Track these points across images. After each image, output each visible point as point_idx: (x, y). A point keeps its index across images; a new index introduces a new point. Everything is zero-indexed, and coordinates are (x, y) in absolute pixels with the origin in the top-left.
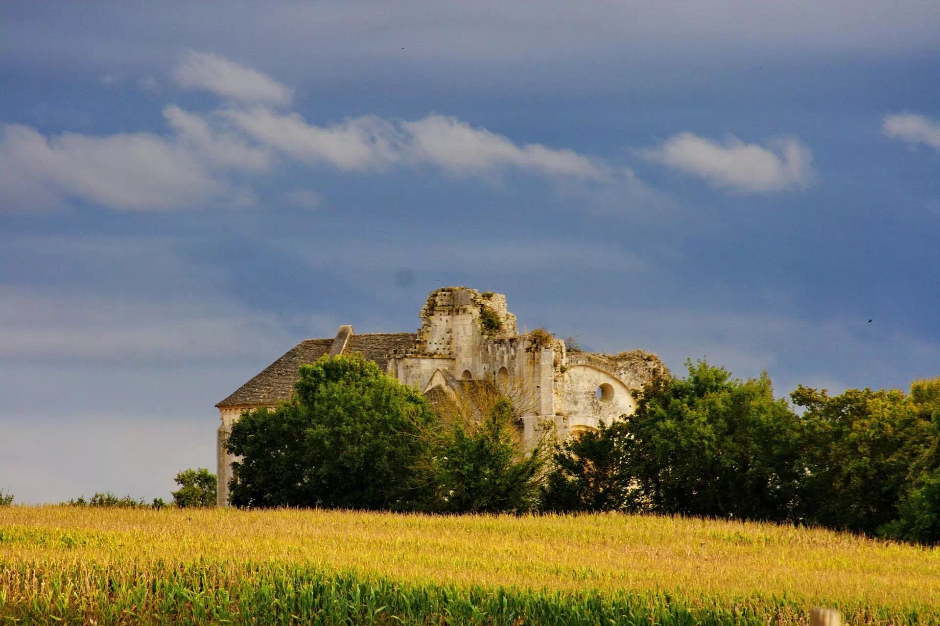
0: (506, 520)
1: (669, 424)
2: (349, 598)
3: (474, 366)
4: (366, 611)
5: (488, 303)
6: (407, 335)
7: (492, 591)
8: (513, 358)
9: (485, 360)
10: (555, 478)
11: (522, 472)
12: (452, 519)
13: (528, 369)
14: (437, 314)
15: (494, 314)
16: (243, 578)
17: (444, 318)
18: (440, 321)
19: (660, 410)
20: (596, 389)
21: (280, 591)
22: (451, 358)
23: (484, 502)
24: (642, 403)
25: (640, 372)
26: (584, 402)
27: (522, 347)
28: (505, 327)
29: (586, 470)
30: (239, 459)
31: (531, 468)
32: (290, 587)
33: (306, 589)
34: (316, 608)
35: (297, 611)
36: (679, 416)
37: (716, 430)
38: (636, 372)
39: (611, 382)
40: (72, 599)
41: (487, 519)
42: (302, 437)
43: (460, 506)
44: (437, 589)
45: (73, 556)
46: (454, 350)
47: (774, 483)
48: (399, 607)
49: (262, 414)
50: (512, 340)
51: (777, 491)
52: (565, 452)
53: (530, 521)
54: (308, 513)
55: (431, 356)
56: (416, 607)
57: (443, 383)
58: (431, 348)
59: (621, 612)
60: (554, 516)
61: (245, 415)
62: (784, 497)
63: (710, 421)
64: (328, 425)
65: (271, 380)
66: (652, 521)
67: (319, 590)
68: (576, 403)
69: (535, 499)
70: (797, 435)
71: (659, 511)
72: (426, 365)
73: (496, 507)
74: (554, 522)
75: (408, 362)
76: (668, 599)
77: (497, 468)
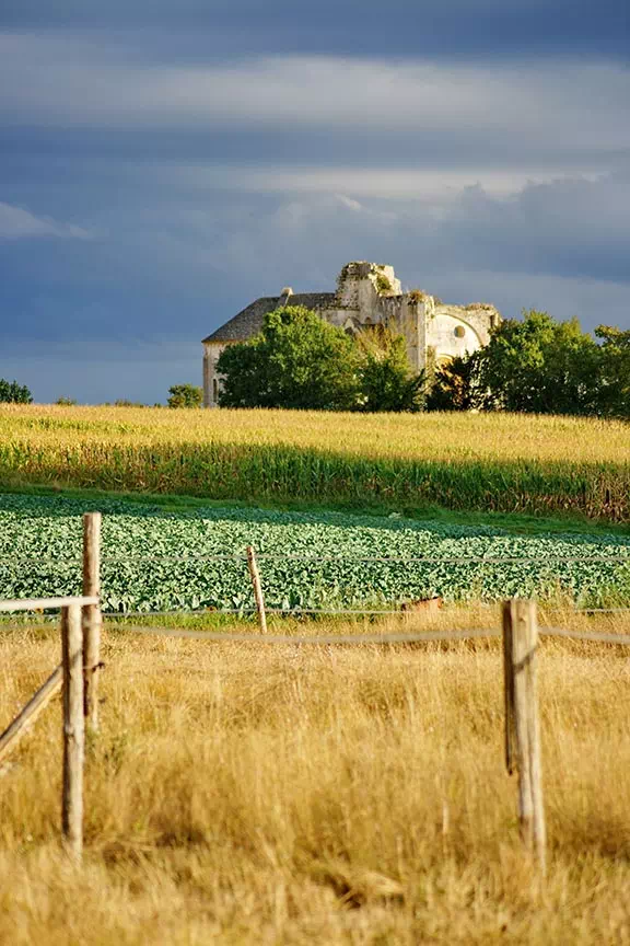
0: (405, 416)
1: (514, 352)
2: (312, 468)
3: (373, 315)
4: (323, 476)
5: (382, 272)
6: (327, 294)
7: (407, 463)
8: (399, 309)
9: (380, 310)
10: (436, 388)
11: (414, 385)
12: (370, 415)
13: (408, 316)
14: (348, 280)
15: (386, 279)
16: (241, 455)
17: (353, 283)
18: (350, 284)
19: (506, 343)
20: (453, 329)
21: (266, 463)
22: (357, 309)
23: (388, 405)
24: (493, 338)
25: (483, 318)
26: (445, 338)
27: (405, 302)
28: (393, 288)
29: (457, 383)
30: (225, 376)
31: (420, 380)
32: (272, 461)
33: (283, 462)
34: (290, 475)
35: (277, 477)
36: (519, 347)
37: (544, 355)
38: (479, 317)
39: (463, 325)
40: (128, 468)
41: (393, 415)
42: (266, 361)
43: (373, 407)
44: (371, 462)
45: (127, 440)
46: (359, 304)
47: (581, 389)
48: (346, 474)
49: (240, 346)
50: (398, 297)
51: (584, 396)
52: (442, 371)
53: (422, 416)
54: (275, 412)
55: (344, 308)
56: (357, 474)
57: (353, 326)
58: (345, 303)
59: (495, 477)
60: (438, 413)
61: (228, 347)
62: (588, 398)
63: (541, 349)
64: (284, 354)
65: (238, 325)
66: (503, 416)
67: (292, 464)
68: (440, 338)
69: (423, 403)
70: (599, 358)
71: (507, 410)
72: (341, 313)
73: (398, 408)
74: (437, 416)
75: (330, 312)
76: (527, 468)
77: (396, 382)
